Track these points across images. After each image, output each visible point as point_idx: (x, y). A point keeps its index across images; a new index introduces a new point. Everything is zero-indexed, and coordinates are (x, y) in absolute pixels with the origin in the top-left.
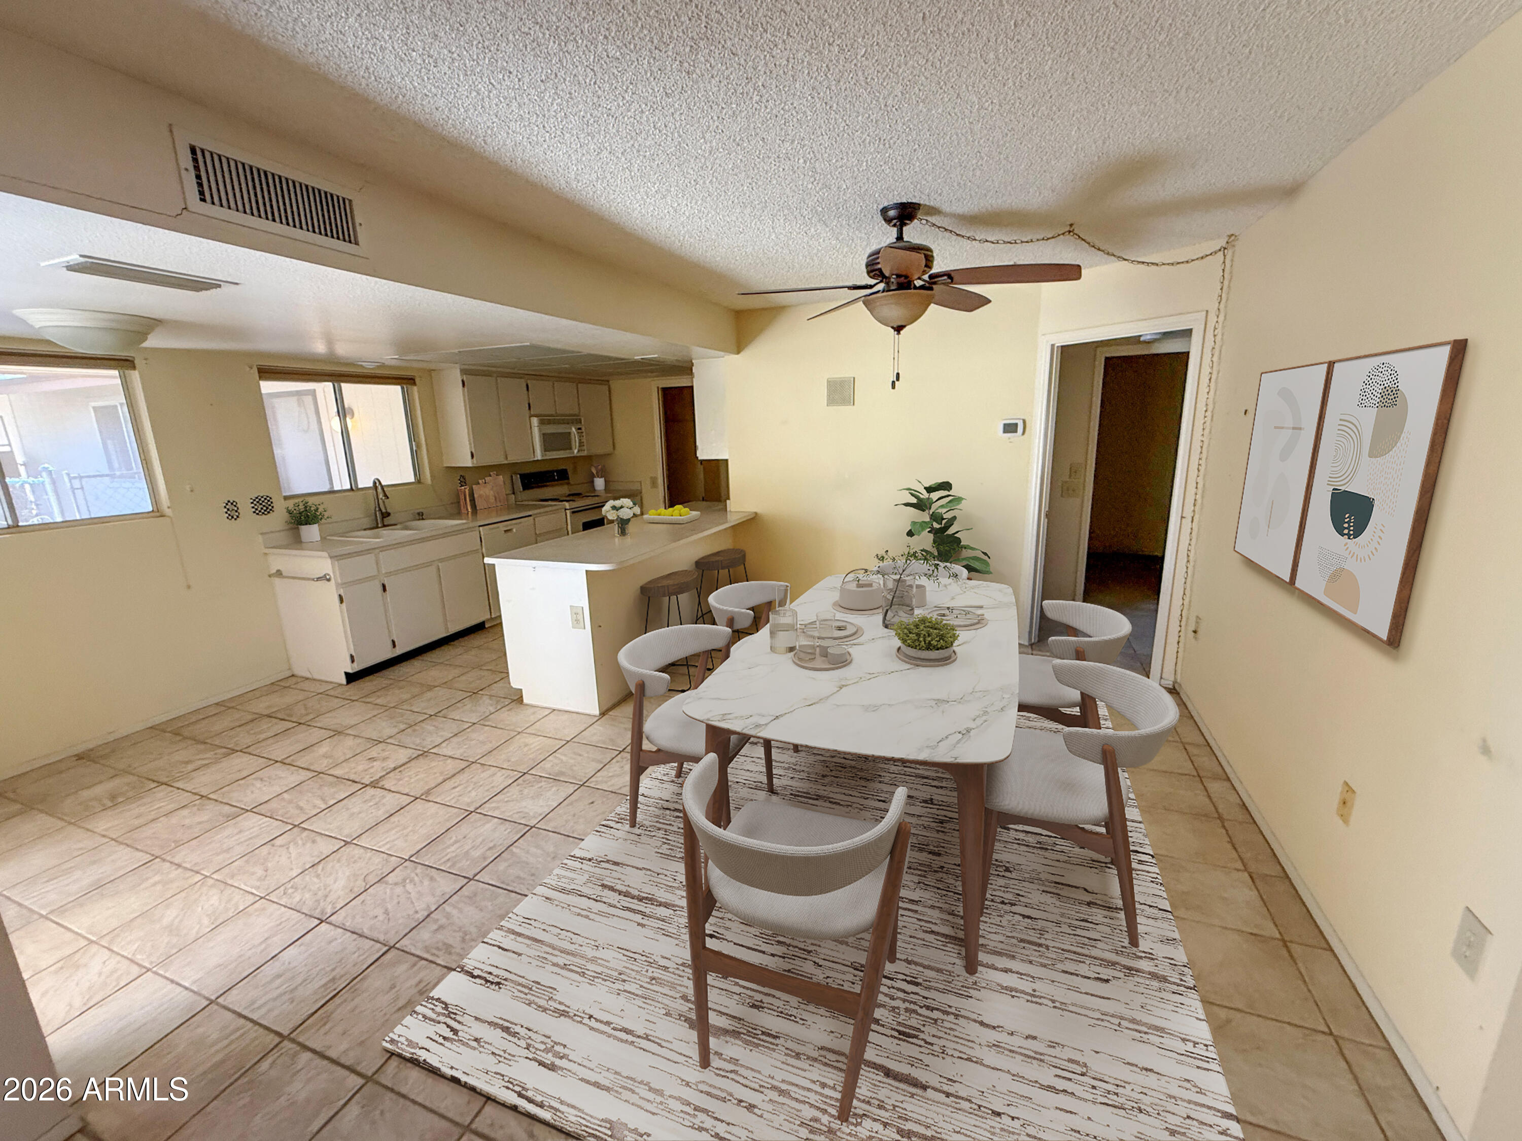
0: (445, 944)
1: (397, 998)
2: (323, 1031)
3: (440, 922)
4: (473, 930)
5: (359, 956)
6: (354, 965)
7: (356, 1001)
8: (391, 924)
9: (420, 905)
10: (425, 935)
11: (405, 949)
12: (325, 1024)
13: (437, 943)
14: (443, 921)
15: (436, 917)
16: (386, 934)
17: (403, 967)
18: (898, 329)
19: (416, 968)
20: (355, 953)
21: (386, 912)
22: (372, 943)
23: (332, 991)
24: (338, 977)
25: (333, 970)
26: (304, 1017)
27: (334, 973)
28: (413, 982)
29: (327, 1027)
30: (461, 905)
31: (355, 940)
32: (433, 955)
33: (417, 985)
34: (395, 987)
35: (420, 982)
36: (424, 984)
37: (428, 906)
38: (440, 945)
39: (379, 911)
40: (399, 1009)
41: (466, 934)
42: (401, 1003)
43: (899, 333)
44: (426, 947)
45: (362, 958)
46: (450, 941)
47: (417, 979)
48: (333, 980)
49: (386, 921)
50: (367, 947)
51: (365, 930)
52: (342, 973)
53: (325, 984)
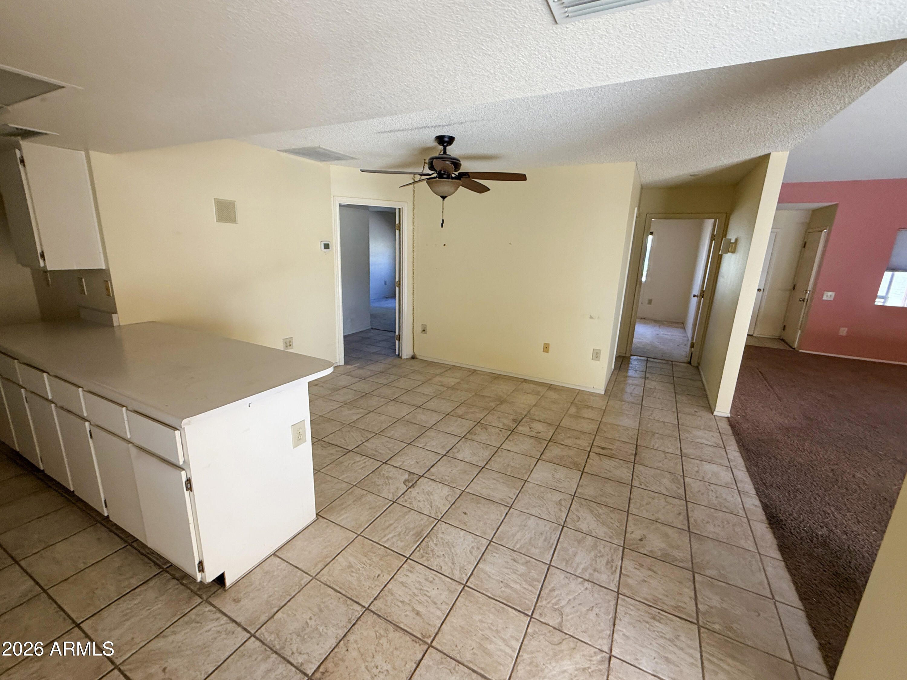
0: (607, 564)
1: (650, 576)
2: (685, 606)
3: (592, 572)
4: (593, 554)
5: (632, 610)
6: (639, 610)
7: (660, 597)
8: (600, 601)
9: (580, 589)
10: (603, 578)
11: (617, 584)
12: (680, 606)
13: (607, 568)
14: (590, 571)
15: (588, 575)
16: (609, 601)
17: (630, 581)
18: (444, 198)
19: (628, 574)
20: (630, 615)
21: (591, 609)
22: (619, 606)
23: (661, 614)
24: (650, 616)
25: (647, 622)
26: (683, 622)
27: (648, 619)
28: (637, 572)
29: (680, 604)
30: (575, 565)
31: (620, 620)
32: (616, 568)
33: (639, 569)
34: (644, 580)
35: (636, 568)
36: (636, 566)
37: (580, 584)
38: (608, 567)
39: (592, 616)
40: (655, 572)
41: (596, 557)
42: (650, 573)
43: (444, 200)
44: (612, 574)
45: (632, 607)
46: (604, 562)
47: (635, 570)
48: (654, 618)
49: (599, 606)
50: (624, 609)
51: (610, 616)
52: (647, 615)
53: (660, 622)
